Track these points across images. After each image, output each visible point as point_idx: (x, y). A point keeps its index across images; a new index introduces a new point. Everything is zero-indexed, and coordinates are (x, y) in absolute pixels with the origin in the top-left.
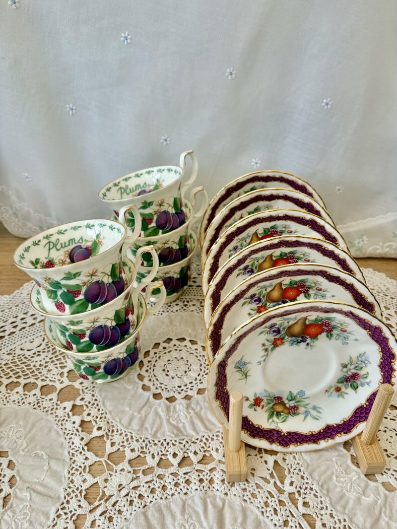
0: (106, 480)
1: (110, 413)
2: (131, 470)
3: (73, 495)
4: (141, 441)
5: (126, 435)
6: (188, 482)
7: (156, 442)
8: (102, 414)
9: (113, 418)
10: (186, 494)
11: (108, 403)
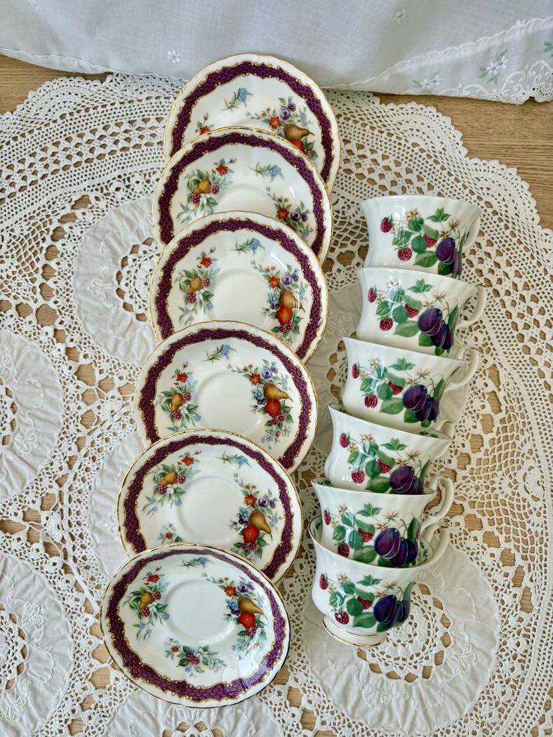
0: (99, 407)
1: (94, 337)
2: (121, 397)
3: (70, 421)
4: (128, 368)
5: (113, 362)
8: (85, 339)
9: (97, 343)
11: (89, 327)
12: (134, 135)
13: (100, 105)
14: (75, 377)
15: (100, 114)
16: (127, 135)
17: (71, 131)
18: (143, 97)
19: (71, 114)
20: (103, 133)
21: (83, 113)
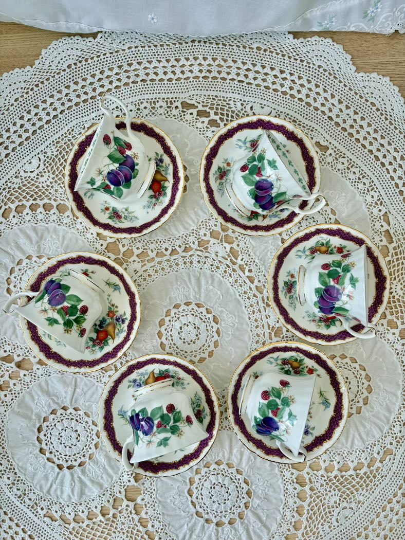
2: (140, 260)
6: (177, 264)
7: (152, 241)
10: (177, 271)
12: (123, 76)
13: (95, 56)
14: (106, 251)
15: (96, 63)
16: (118, 77)
17: (77, 77)
18: (126, 47)
19: (75, 64)
20: (101, 76)
21: (84, 63)
